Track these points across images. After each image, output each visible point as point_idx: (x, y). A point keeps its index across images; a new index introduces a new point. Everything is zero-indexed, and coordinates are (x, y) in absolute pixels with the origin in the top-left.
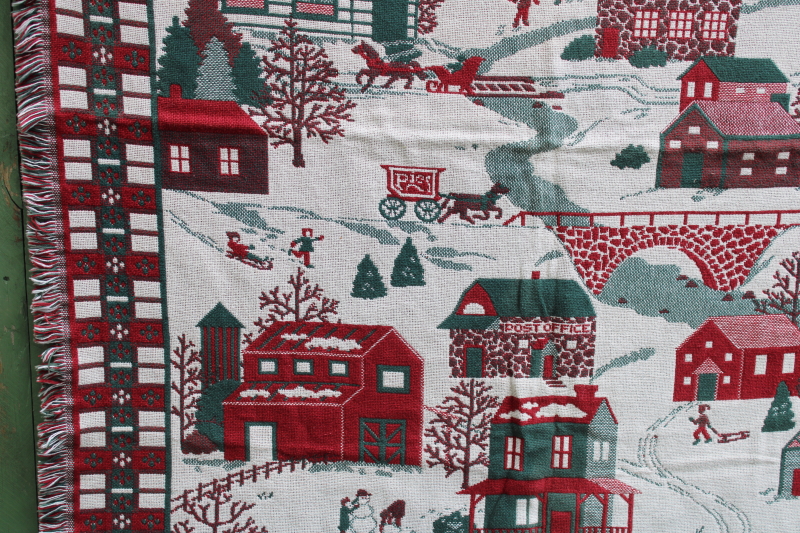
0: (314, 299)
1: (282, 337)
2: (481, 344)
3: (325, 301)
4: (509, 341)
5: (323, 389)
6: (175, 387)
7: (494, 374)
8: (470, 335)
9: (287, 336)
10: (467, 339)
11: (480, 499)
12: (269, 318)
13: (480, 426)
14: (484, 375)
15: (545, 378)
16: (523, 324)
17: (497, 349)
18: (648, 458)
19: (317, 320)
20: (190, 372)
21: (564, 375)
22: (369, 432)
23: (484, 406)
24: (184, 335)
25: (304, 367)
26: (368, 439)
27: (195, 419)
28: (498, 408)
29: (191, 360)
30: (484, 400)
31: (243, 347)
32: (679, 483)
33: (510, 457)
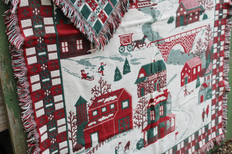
0: (105, 86)
1: (98, 102)
2: (144, 86)
3: (108, 85)
4: (150, 82)
5: (109, 115)
6: (69, 131)
7: (147, 93)
8: (141, 84)
9: (99, 101)
10: (141, 85)
11: (146, 132)
12: (94, 97)
13: (145, 111)
14: (145, 95)
15: (157, 90)
16: (152, 76)
17: (147, 86)
18: (177, 105)
19: (106, 93)
20: (73, 124)
21: (161, 88)
22: (121, 123)
23: (145, 104)
24: (71, 111)
25: (104, 110)
26: (121, 126)
27: (76, 139)
28: (148, 103)
29: (73, 119)
30: (145, 102)
31: (88, 109)
32: (182, 109)
33: (151, 117)
